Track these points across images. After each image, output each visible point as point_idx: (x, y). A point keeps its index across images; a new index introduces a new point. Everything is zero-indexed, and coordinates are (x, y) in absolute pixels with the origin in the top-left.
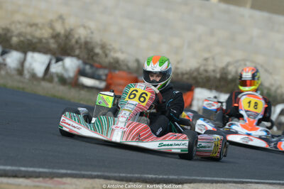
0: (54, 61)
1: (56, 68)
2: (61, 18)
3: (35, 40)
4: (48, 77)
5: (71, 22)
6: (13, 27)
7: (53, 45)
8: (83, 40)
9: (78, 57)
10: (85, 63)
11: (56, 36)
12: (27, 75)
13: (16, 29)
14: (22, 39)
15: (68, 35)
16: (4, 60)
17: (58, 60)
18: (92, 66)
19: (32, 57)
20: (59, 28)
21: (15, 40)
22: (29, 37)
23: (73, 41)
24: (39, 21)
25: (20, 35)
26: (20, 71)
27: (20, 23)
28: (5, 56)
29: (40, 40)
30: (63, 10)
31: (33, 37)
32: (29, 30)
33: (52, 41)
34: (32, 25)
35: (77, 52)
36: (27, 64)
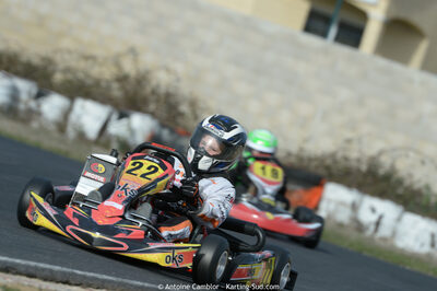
0: (115, 116)
1: (117, 128)
2: (133, 51)
3: (89, 82)
4: (103, 140)
5: (148, 60)
6: (58, 58)
7: (116, 92)
8: (162, 90)
9: (153, 115)
10: (163, 125)
11: (122, 79)
12: (71, 133)
13: (63, 61)
14: (70, 76)
15: (142, 80)
16: (39, 106)
17: (122, 116)
18: (172, 131)
19: (83, 107)
20: (129, 67)
21: (58, 77)
22: (81, 75)
23: (148, 90)
24: (99, 52)
25: (67, 70)
26: (62, 126)
27: (69, 52)
28: (41, 100)
29: (97, 83)
30: (137, 41)
31: (88, 76)
32: (82, 65)
33: (115, 86)
34: (87, 58)
35: (152, 107)
36: (73, 117)
